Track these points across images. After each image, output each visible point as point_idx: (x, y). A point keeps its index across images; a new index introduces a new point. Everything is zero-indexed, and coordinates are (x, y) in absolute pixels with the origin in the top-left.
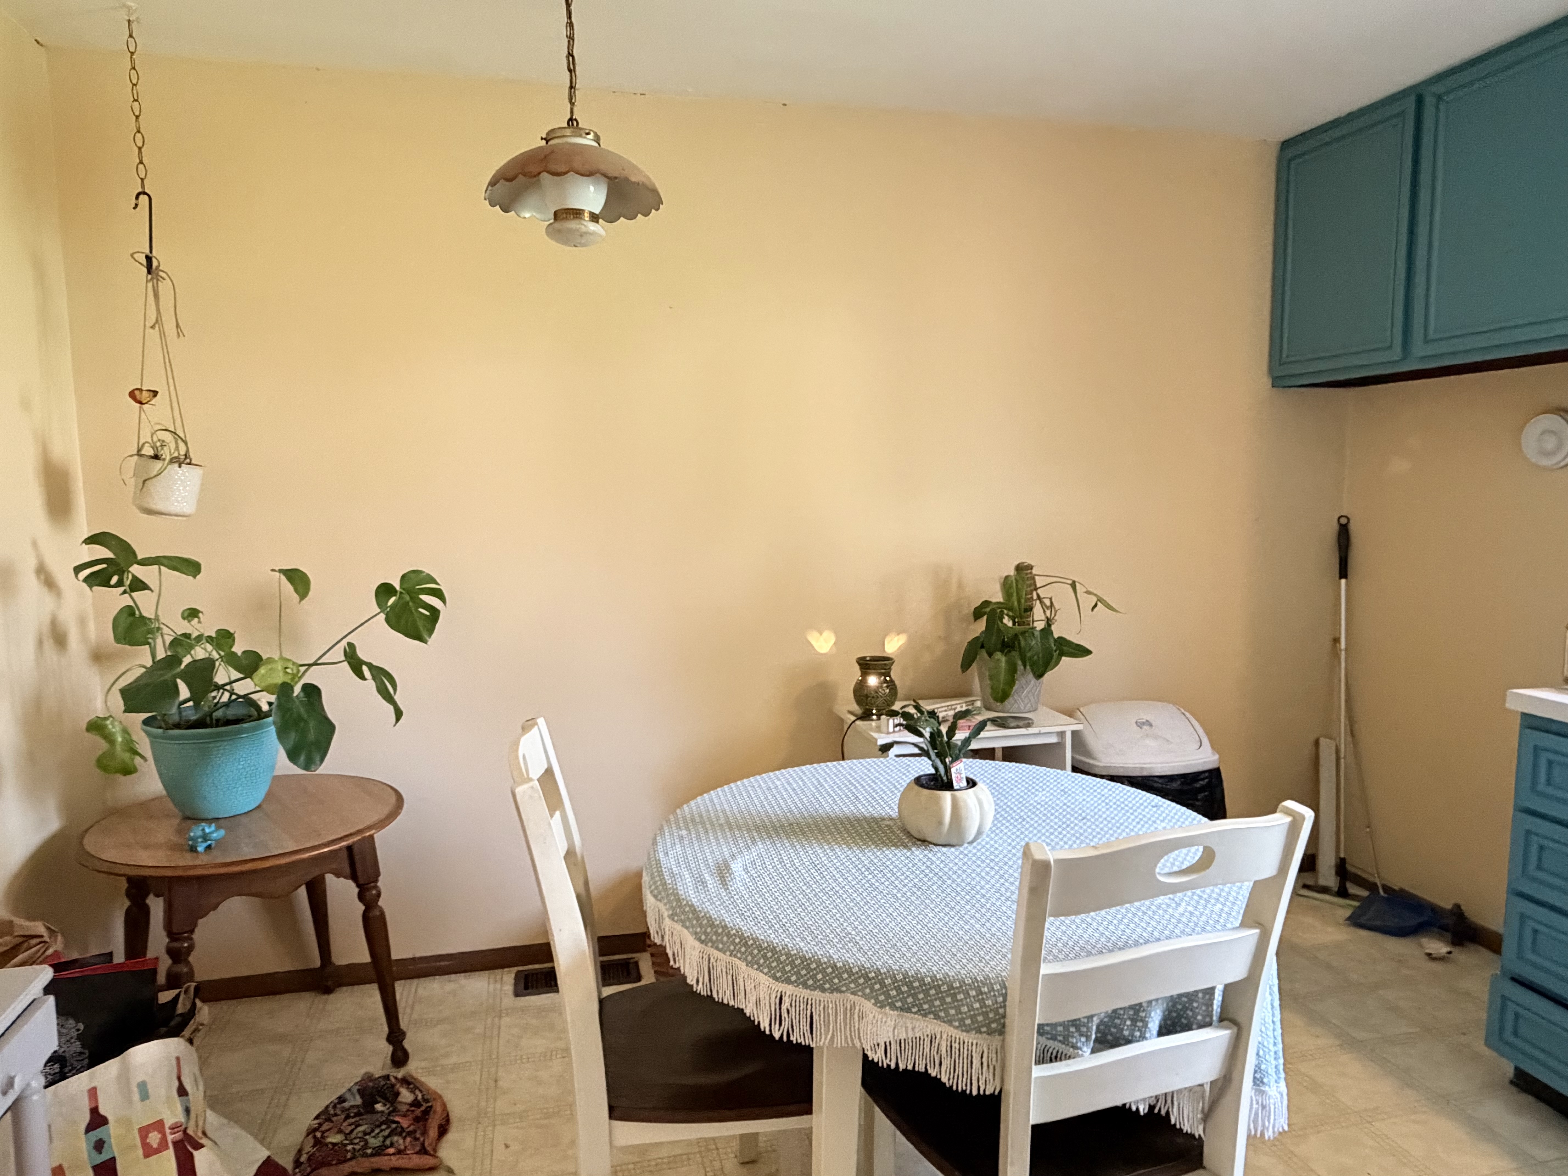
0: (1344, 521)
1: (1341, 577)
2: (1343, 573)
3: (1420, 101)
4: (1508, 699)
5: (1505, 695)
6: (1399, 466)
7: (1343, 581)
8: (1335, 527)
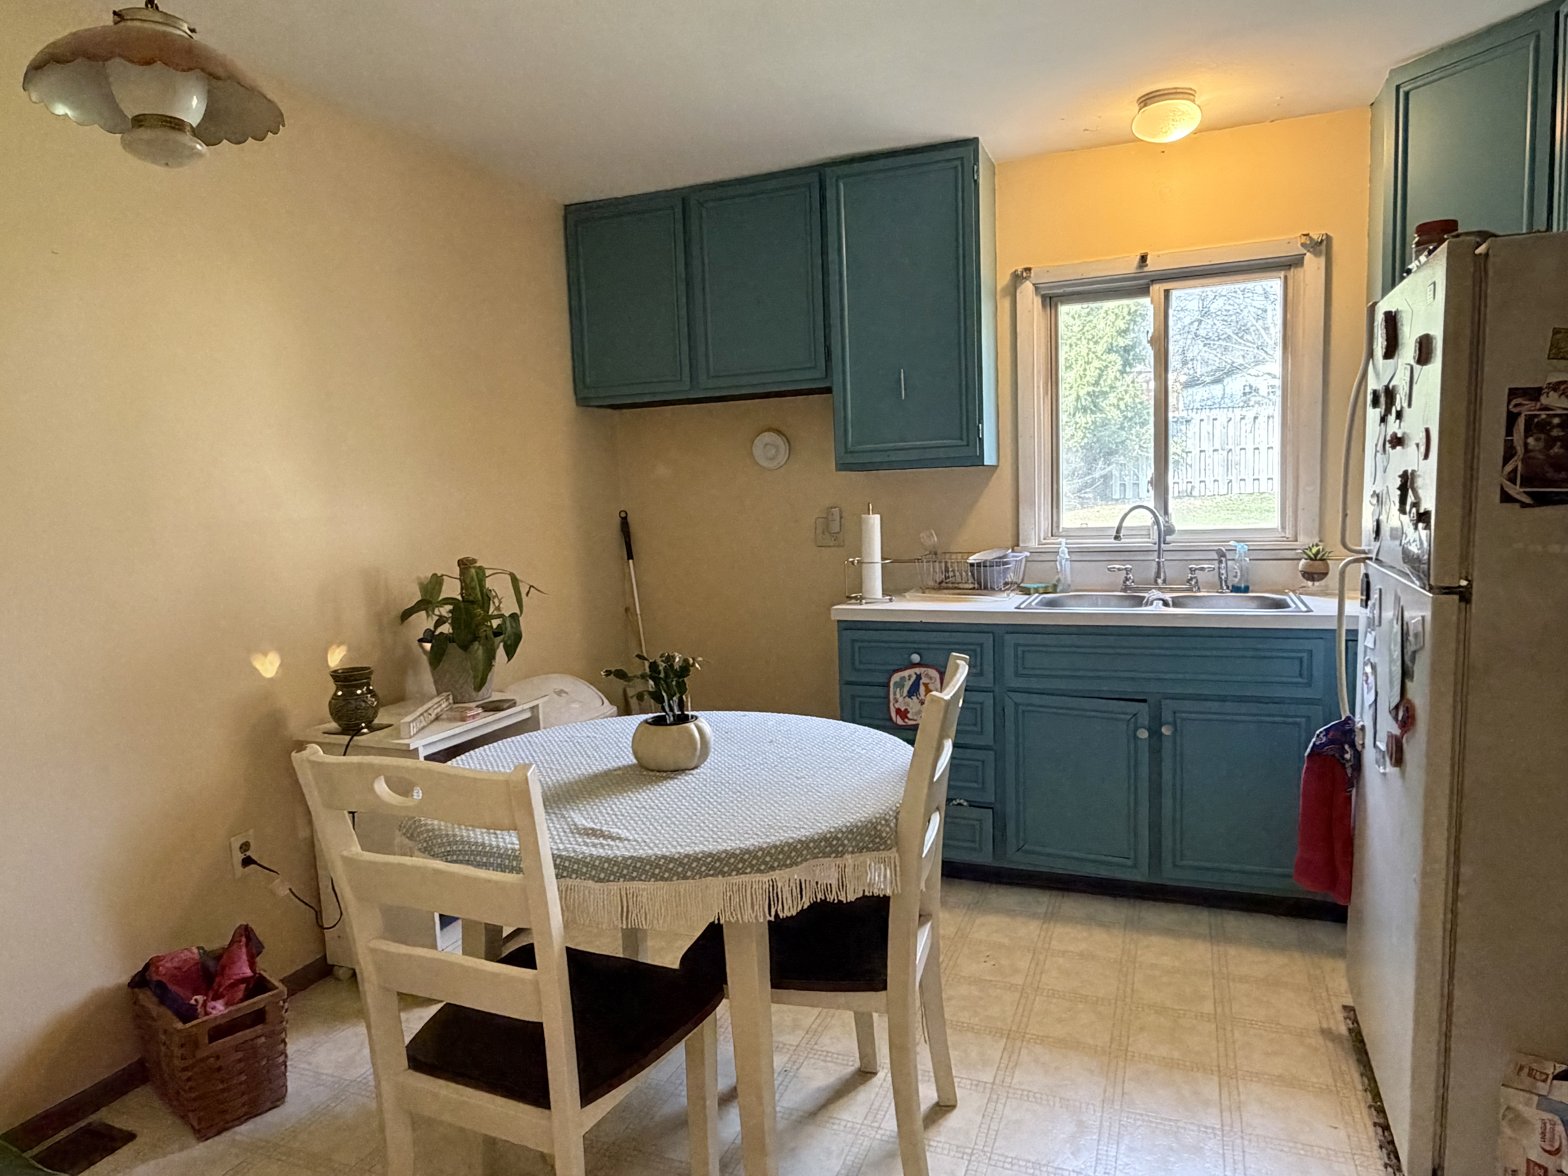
0: (623, 515)
1: (628, 559)
2: (630, 556)
3: (684, 201)
4: (832, 612)
5: (829, 610)
6: (662, 471)
7: (631, 561)
8: (618, 520)
